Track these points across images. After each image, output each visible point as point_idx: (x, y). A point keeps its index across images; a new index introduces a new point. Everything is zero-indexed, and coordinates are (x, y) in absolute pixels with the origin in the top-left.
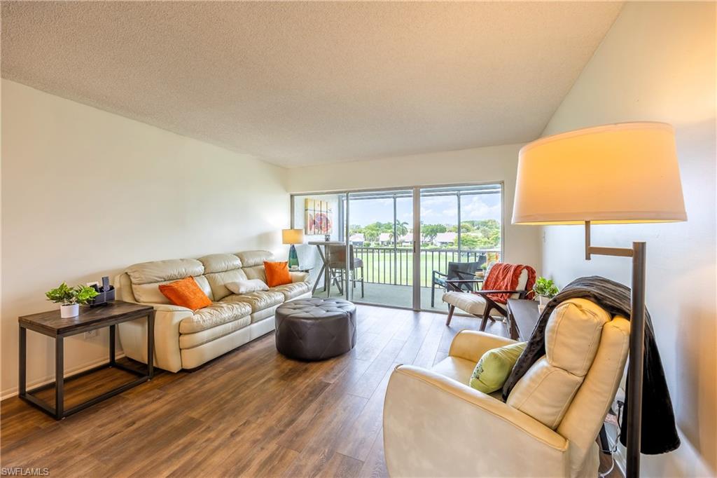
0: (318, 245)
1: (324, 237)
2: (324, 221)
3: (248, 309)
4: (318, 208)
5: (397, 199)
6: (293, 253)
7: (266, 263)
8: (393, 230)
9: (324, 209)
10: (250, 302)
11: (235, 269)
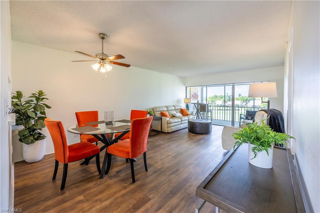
0: (195, 104)
1: (197, 101)
2: (196, 95)
3: (180, 120)
4: (194, 91)
5: (226, 87)
6: (187, 106)
7: (181, 109)
8: (224, 99)
9: (196, 91)
10: (180, 119)
11: (173, 110)
